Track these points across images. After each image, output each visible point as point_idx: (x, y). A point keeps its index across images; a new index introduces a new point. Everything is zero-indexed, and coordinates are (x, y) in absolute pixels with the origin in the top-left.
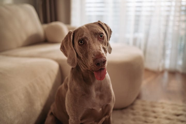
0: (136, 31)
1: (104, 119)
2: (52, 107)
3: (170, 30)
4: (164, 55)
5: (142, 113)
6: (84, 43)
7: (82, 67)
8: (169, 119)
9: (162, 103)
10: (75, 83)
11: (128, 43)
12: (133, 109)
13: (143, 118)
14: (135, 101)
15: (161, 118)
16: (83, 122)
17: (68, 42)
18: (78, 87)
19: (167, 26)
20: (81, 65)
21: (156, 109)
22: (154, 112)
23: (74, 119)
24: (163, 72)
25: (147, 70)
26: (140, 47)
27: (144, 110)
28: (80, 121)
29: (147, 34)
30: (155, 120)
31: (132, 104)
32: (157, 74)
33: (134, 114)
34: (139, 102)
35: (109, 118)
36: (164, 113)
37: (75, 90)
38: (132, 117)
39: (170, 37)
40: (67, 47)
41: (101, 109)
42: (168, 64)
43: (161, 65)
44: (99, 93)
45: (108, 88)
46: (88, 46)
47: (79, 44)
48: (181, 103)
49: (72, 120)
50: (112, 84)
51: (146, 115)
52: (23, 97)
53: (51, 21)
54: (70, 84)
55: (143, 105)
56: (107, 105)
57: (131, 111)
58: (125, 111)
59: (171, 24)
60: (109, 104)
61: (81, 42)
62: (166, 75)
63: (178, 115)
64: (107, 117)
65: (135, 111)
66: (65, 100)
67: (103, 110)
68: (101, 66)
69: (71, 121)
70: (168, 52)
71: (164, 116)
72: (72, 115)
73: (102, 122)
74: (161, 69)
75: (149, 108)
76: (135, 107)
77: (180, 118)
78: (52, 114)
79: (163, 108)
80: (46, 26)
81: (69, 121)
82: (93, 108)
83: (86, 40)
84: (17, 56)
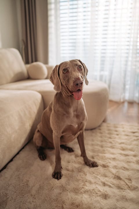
0: (102, 70)
1: (79, 133)
2: (38, 127)
3: (129, 69)
4: (124, 89)
5: (107, 132)
6: (67, 72)
7: (63, 93)
8: (127, 135)
9: (122, 125)
10: (58, 106)
11: (96, 79)
12: (100, 129)
13: (108, 136)
14: (101, 124)
15: (121, 135)
16: (63, 134)
17: (55, 73)
18: (60, 109)
19: (126, 65)
20: (64, 92)
21: (117, 129)
22: (116, 131)
23: (57, 132)
24: (123, 102)
25: (111, 101)
26: (105, 82)
27: (109, 130)
28: (61, 133)
29: (111, 73)
30: (117, 136)
31: (100, 126)
32: (119, 104)
33: (101, 133)
34: (105, 125)
35: (83, 133)
36: (124, 131)
37: (58, 111)
38: (99, 135)
39: (128, 74)
40: (54, 77)
41: (77, 126)
42: (127, 96)
43: (122, 97)
44: (75, 113)
45: (83, 110)
46: (70, 73)
47: (63, 73)
48: (136, 124)
49: (56, 133)
50: (85, 107)
51: (110, 134)
52: (17, 118)
53: (32, 62)
54: (54, 106)
55: (108, 127)
56: (82, 123)
57: (99, 131)
58: (94, 131)
59: (129, 63)
60: (83, 122)
61: (65, 71)
62: (126, 104)
63: (134, 133)
64: (81, 131)
65: (101, 131)
66: (50, 119)
67: (79, 126)
68: (79, 86)
69: (54, 134)
70: (127, 87)
71: (123, 133)
72: (56, 130)
73: (78, 135)
74: (122, 100)
75: (112, 128)
76: (102, 128)
77: (135, 134)
78: (38, 131)
79: (123, 128)
80: (28, 66)
81: (53, 134)
82: (72, 125)
83: (69, 69)
84: (8, 89)
